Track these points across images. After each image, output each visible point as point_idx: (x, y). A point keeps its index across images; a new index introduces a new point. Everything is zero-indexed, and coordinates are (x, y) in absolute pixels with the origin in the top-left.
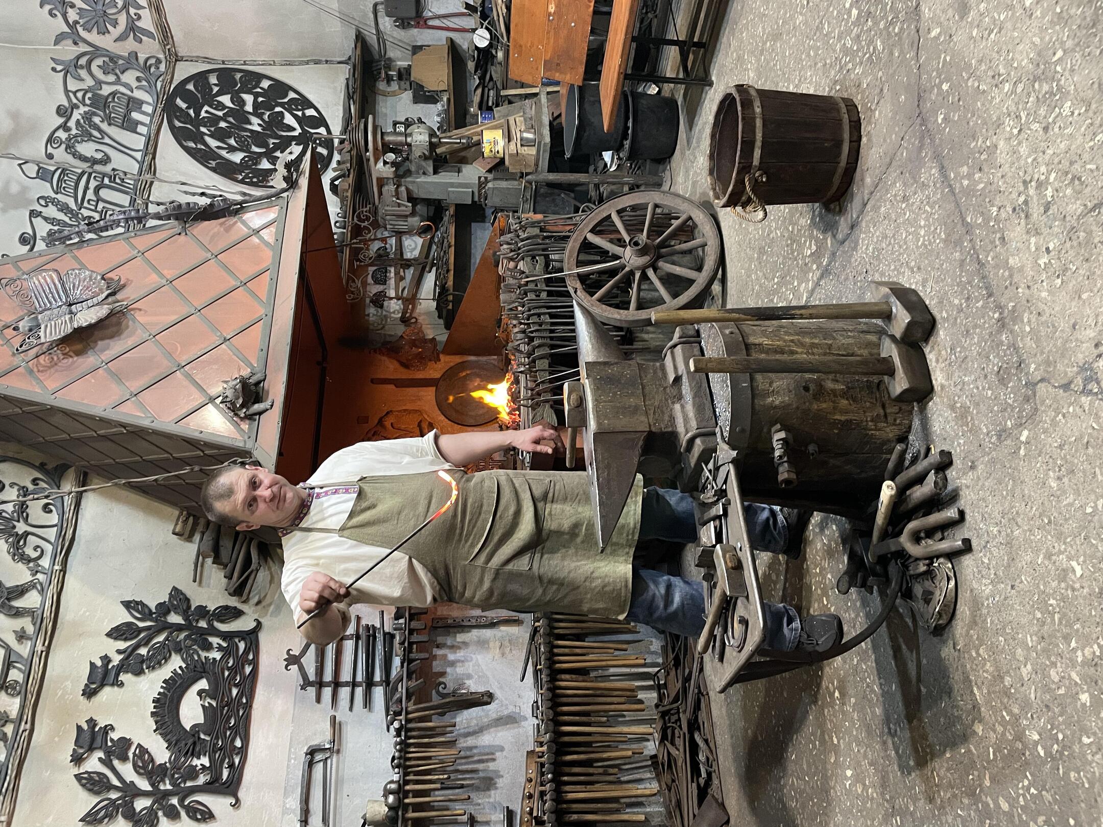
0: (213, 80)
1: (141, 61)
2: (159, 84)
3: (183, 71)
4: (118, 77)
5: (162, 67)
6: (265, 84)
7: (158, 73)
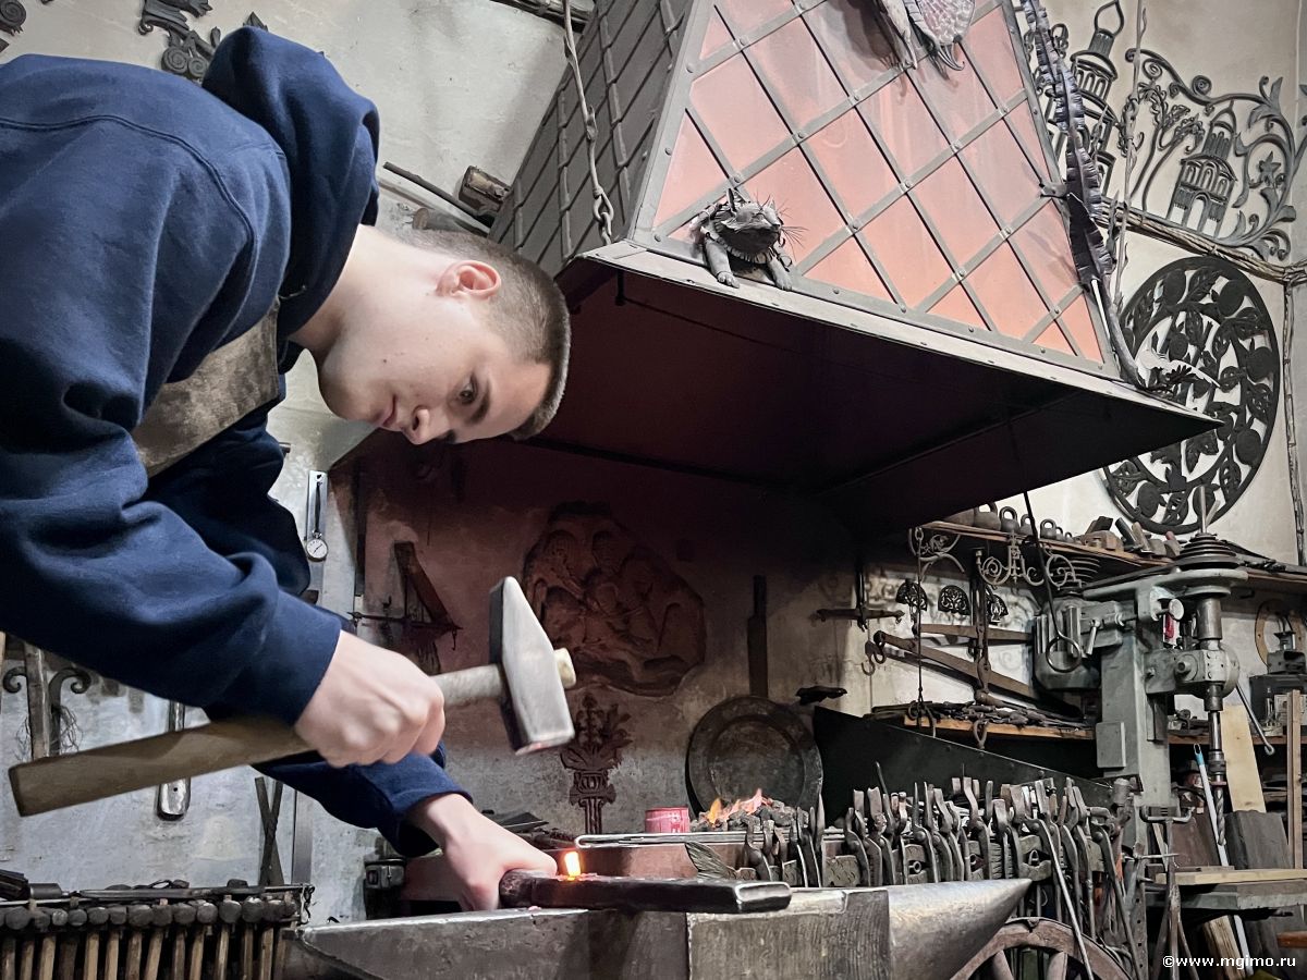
0: (1260, 341)
1: (1281, 227)
2: (1249, 252)
3: (1270, 293)
4: (1254, 186)
5: (1273, 260)
6: (1259, 427)
7: (1265, 253)
